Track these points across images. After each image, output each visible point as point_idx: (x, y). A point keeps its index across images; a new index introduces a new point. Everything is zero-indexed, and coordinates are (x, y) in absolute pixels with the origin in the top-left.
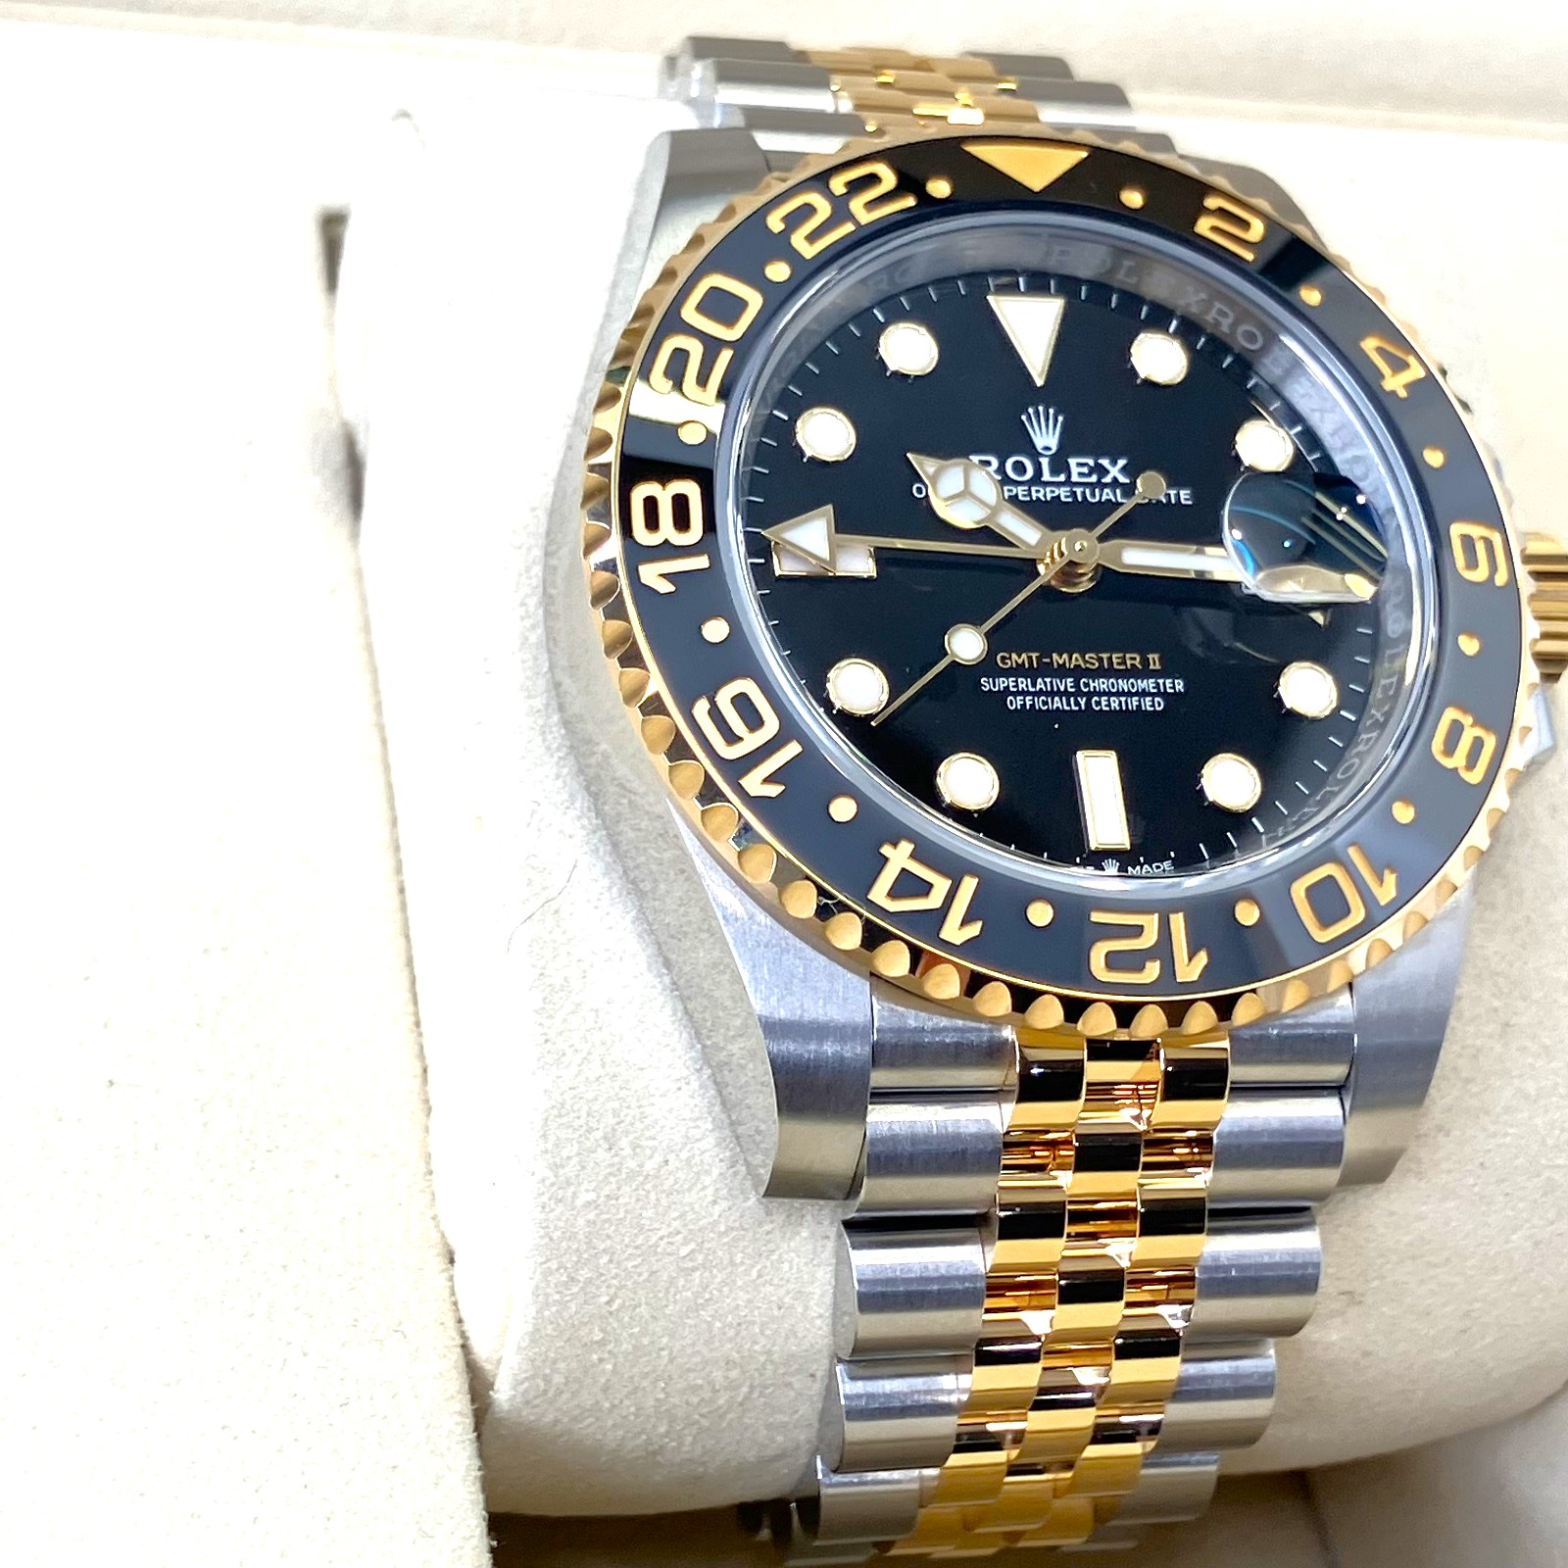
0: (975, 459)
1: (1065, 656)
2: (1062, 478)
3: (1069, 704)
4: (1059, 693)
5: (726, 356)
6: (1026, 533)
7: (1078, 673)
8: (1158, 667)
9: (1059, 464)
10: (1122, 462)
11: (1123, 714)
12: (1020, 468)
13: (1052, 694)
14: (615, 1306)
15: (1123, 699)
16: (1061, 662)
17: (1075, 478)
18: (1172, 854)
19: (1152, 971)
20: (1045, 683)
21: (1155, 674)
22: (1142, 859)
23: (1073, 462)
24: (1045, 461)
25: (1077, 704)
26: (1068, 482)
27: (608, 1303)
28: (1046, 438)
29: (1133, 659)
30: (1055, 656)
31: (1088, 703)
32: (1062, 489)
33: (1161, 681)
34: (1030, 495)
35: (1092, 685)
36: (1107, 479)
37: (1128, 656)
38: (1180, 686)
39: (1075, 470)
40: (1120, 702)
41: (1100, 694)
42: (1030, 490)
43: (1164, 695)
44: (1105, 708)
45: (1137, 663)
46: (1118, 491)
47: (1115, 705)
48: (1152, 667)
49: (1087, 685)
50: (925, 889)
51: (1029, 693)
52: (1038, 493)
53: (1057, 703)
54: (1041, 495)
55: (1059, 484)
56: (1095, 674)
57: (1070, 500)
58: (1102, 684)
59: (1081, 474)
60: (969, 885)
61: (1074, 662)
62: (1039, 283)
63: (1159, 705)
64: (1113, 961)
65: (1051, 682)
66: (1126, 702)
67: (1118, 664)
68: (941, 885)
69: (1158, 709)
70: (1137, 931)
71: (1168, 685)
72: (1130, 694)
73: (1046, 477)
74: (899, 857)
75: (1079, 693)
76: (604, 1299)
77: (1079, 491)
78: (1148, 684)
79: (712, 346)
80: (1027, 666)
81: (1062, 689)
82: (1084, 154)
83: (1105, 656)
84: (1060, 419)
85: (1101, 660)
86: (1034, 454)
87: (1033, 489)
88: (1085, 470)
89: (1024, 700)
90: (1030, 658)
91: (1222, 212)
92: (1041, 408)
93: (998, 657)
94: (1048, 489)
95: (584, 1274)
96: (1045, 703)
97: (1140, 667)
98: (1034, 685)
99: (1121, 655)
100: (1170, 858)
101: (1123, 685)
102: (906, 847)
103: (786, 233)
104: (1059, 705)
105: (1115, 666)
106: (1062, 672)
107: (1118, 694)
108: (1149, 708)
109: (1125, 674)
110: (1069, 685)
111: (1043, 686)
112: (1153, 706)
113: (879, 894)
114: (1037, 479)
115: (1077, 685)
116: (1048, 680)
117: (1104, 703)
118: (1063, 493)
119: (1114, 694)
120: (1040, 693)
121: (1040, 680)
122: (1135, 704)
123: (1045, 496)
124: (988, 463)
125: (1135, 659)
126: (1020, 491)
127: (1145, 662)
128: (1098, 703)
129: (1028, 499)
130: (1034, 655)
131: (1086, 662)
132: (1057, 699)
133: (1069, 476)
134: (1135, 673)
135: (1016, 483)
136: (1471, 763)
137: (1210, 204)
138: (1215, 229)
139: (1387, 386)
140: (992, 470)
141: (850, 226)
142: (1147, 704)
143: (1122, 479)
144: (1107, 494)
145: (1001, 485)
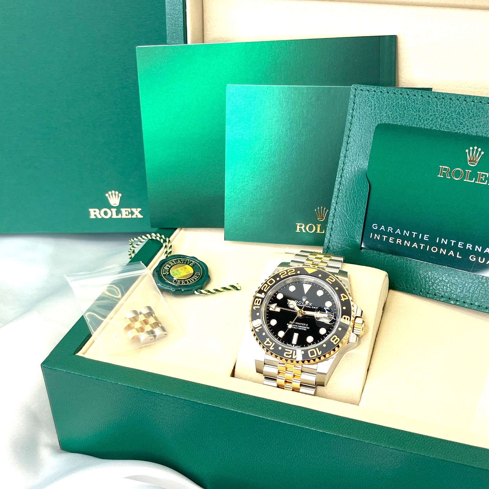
0: (295, 301)
5: (269, 287)
6: (297, 309)
10: (312, 303)
11: (301, 330)
12: (300, 302)
13: (294, 327)
19: (290, 356)
21: (307, 326)
22: (297, 345)
24: (303, 302)
26: (305, 305)
28: (304, 300)
29: (305, 324)
36: (309, 305)
38: (309, 328)
43: (307, 329)
50: (269, 343)
52: (301, 305)
53: (295, 328)
56: (299, 325)
57: (304, 307)
58: (300, 326)
60: (274, 344)
62: (310, 283)
64: (287, 355)
68: (271, 343)
70: (290, 352)
73: (303, 304)
74: (268, 340)
75: (297, 327)
78: (305, 327)
79: (269, 285)
82: (317, 270)
83: (302, 324)
84: (307, 298)
86: (302, 301)
90: (294, 323)
91: (331, 278)
92: (305, 296)
93: (290, 322)
100: (300, 346)
101: (302, 327)
102: (269, 339)
103: (281, 275)
106: (296, 324)
109: (303, 326)
113: (265, 343)
119: (300, 328)
126: (299, 305)
127: (306, 325)
134: (304, 326)
135: (299, 304)
136: (335, 342)
137: (330, 277)
138: (328, 280)
139: (342, 300)
140: (297, 302)
141: (287, 275)
142: (304, 329)
143: (311, 305)
144: (309, 307)
145: (297, 304)
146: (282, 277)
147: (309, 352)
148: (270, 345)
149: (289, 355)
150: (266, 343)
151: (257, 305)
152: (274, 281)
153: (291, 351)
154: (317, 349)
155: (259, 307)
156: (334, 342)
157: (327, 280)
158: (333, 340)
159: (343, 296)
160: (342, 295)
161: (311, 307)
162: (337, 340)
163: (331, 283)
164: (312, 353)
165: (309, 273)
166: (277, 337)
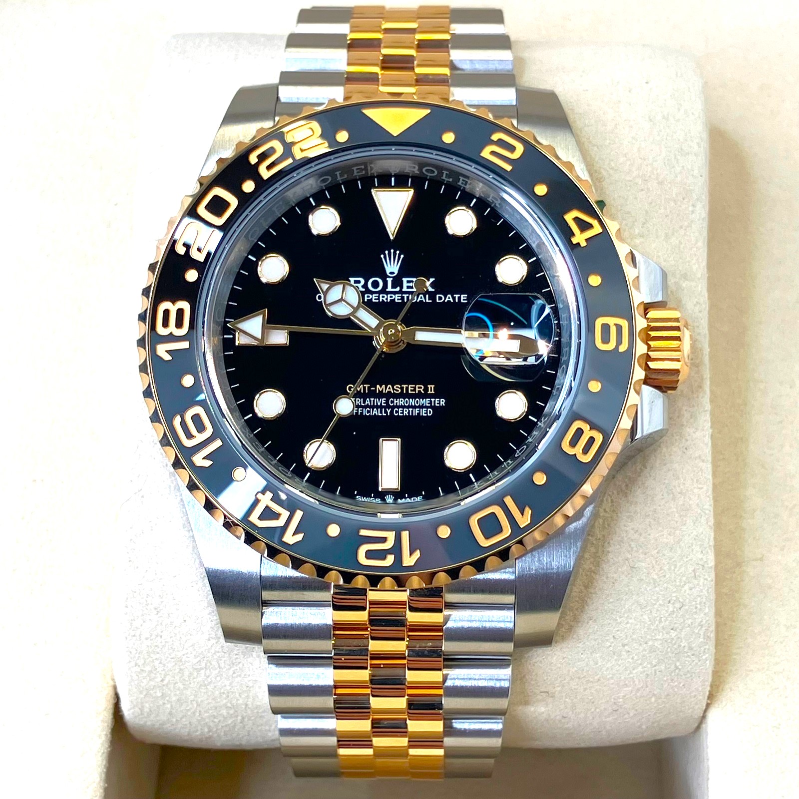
0: (352, 280)
1: (383, 386)
2: (398, 289)
3: (381, 412)
4: (377, 407)
6: (369, 320)
7: (389, 395)
8: (433, 392)
9: (397, 282)
10: (432, 280)
11: (409, 418)
12: (376, 285)
13: (373, 407)
14: (165, 682)
15: (411, 409)
16: (381, 390)
17: (405, 289)
18: (423, 493)
19: (390, 560)
20: (370, 401)
21: (431, 396)
22: (406, 495)
23: (405, 280)
24: (390, 280)
25: (386, 412)
26: (401, 292)
27: (162, 681)
28: (392, 267)
29: (420, 388)
30: (378, 386)
31: (392, 412)
32: (397, 295)
33: (433, 400)
34: (379, 299)
35: (395, 402)
37: (417, 386)
38: (443, 402)
39: (405, 284)
40: (409, 411)
41: (398, 407)
42: (379, 297)
43: (434, 408)
44: (400, 414)
45: (422, 390)
46: (427, 296)
47: (406, 413)
48: (429, 392)
49: (392, 402)
50: (277, 516)
51: (361, 406)
52: (384, 298)
53: (375, 412)
54: (384, 299)
55: (395, 293)
56: (397, 396)
57: (400, 301)
58: (400, 402)
59: (408, 287)
60: (299, 514)
61: (387, 390)
62: (401, 181)
63: (430, 413)
64: (370, 555)
65: (374, 401)
66: (412, 411)
67: (411, 390)
68: (285, 514)
69: (429, 415)
70: (384, 540)
71: (436, 402)
72: (415, 407)
73: (389, 289)
74: (265, 500)
75: (388, 406)
76: (159, 679)
77: (405, 296)
78: (426, 402)
80: (362, 391)
81: (379, 404)
82: (430, 110)
83: (405, 386)
84: (402, 256)
85: (402, 388)
86: (384, 276)
87: (381, 295)
88: (411, 284)
89: (358, 410)
90: (364, 388)
91: (501, 143)
92: (392, 251)
93: (348, 387)
94: (389, 295)
95: (148, 668)
96: (368, 412)
97: (423, 392)
98: (364, 402)
99: (414, 386)
100: (422, 495)
101: (412, 402)
104: (376, 413)
105: (410, 392)
106: (381, 395)
107: (408, 407)
108: (424, 415)
109: (414, 396)
110: (383, 402)
111: (369, 403)
112: (427, 413)
113: (254, 517)
114: (384, 291)
115: (387, 402)
116: (372, 399)
117: (400, 412)
118: (397, 298)
119: (404, 408)
120: (367, 406)
121: (368, 399)
122: (417, 412)
123: (387, 299)
124: (359, 282)
125: (421, 388)
126: (374, 297)
127: (426, 389)
128: (397, 412)
129: (377, 301)
130: (367, 386)
131: (394, 389)
132: (375, 409)
133: (402, 287)
134: (420, 396)
135: (372, 293)
136: (586, 451)
137: (495, 137)
138: (493, 153)
139: (575, 240)
140: (360, 285)
141: (290, 161)
142: (423, 412)
143: (431, 289)
144: (421, 298)
145: (363, 293)
146: (265, 174)
147: (474, 521)
148: (280, 523)
149: (381, 555)
150: (261, 518)
151: (171, 338)
152: (234, 202)
153: (391, 536)
154: (509, 501)
155: (185, 345)
156: (578, 450)
157: (486, 153)
158: (573, 443)
159: (576, 219)
160: (569, 217)
161: (432, 296)
162: (592, 440)
163: (508, 168)
164: (490, 526)
165: (395, 133)
166: (301, 470)
